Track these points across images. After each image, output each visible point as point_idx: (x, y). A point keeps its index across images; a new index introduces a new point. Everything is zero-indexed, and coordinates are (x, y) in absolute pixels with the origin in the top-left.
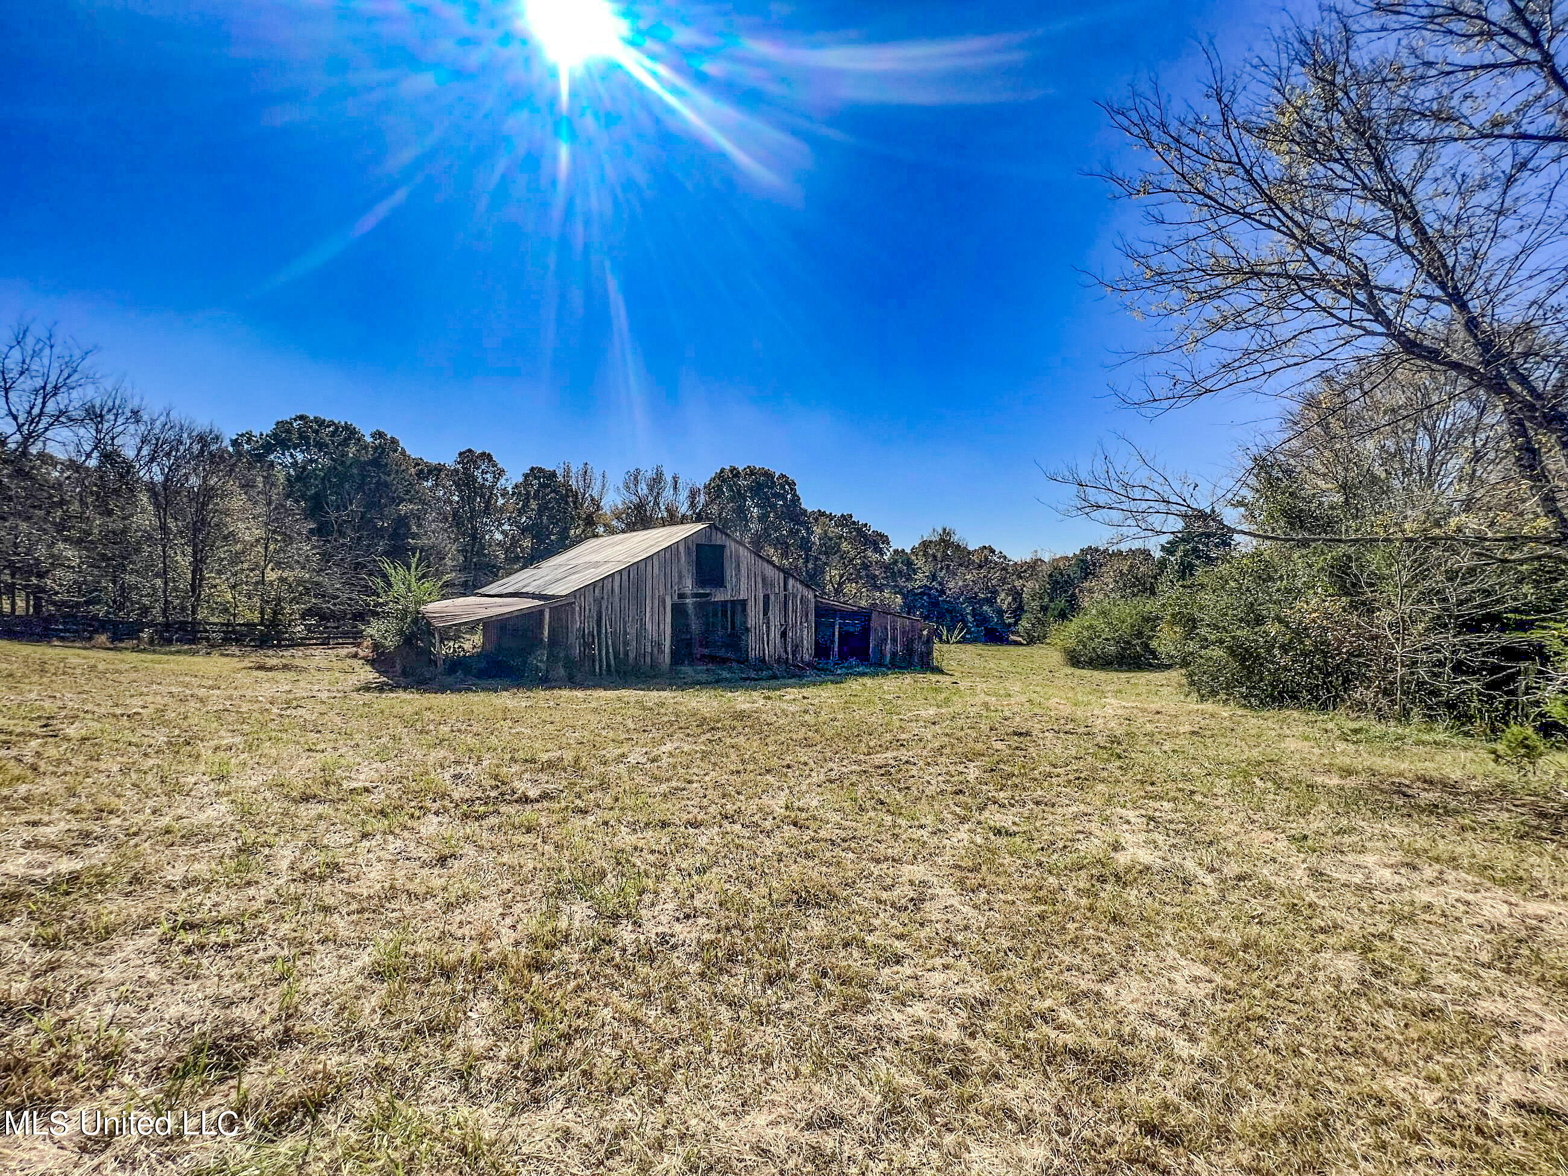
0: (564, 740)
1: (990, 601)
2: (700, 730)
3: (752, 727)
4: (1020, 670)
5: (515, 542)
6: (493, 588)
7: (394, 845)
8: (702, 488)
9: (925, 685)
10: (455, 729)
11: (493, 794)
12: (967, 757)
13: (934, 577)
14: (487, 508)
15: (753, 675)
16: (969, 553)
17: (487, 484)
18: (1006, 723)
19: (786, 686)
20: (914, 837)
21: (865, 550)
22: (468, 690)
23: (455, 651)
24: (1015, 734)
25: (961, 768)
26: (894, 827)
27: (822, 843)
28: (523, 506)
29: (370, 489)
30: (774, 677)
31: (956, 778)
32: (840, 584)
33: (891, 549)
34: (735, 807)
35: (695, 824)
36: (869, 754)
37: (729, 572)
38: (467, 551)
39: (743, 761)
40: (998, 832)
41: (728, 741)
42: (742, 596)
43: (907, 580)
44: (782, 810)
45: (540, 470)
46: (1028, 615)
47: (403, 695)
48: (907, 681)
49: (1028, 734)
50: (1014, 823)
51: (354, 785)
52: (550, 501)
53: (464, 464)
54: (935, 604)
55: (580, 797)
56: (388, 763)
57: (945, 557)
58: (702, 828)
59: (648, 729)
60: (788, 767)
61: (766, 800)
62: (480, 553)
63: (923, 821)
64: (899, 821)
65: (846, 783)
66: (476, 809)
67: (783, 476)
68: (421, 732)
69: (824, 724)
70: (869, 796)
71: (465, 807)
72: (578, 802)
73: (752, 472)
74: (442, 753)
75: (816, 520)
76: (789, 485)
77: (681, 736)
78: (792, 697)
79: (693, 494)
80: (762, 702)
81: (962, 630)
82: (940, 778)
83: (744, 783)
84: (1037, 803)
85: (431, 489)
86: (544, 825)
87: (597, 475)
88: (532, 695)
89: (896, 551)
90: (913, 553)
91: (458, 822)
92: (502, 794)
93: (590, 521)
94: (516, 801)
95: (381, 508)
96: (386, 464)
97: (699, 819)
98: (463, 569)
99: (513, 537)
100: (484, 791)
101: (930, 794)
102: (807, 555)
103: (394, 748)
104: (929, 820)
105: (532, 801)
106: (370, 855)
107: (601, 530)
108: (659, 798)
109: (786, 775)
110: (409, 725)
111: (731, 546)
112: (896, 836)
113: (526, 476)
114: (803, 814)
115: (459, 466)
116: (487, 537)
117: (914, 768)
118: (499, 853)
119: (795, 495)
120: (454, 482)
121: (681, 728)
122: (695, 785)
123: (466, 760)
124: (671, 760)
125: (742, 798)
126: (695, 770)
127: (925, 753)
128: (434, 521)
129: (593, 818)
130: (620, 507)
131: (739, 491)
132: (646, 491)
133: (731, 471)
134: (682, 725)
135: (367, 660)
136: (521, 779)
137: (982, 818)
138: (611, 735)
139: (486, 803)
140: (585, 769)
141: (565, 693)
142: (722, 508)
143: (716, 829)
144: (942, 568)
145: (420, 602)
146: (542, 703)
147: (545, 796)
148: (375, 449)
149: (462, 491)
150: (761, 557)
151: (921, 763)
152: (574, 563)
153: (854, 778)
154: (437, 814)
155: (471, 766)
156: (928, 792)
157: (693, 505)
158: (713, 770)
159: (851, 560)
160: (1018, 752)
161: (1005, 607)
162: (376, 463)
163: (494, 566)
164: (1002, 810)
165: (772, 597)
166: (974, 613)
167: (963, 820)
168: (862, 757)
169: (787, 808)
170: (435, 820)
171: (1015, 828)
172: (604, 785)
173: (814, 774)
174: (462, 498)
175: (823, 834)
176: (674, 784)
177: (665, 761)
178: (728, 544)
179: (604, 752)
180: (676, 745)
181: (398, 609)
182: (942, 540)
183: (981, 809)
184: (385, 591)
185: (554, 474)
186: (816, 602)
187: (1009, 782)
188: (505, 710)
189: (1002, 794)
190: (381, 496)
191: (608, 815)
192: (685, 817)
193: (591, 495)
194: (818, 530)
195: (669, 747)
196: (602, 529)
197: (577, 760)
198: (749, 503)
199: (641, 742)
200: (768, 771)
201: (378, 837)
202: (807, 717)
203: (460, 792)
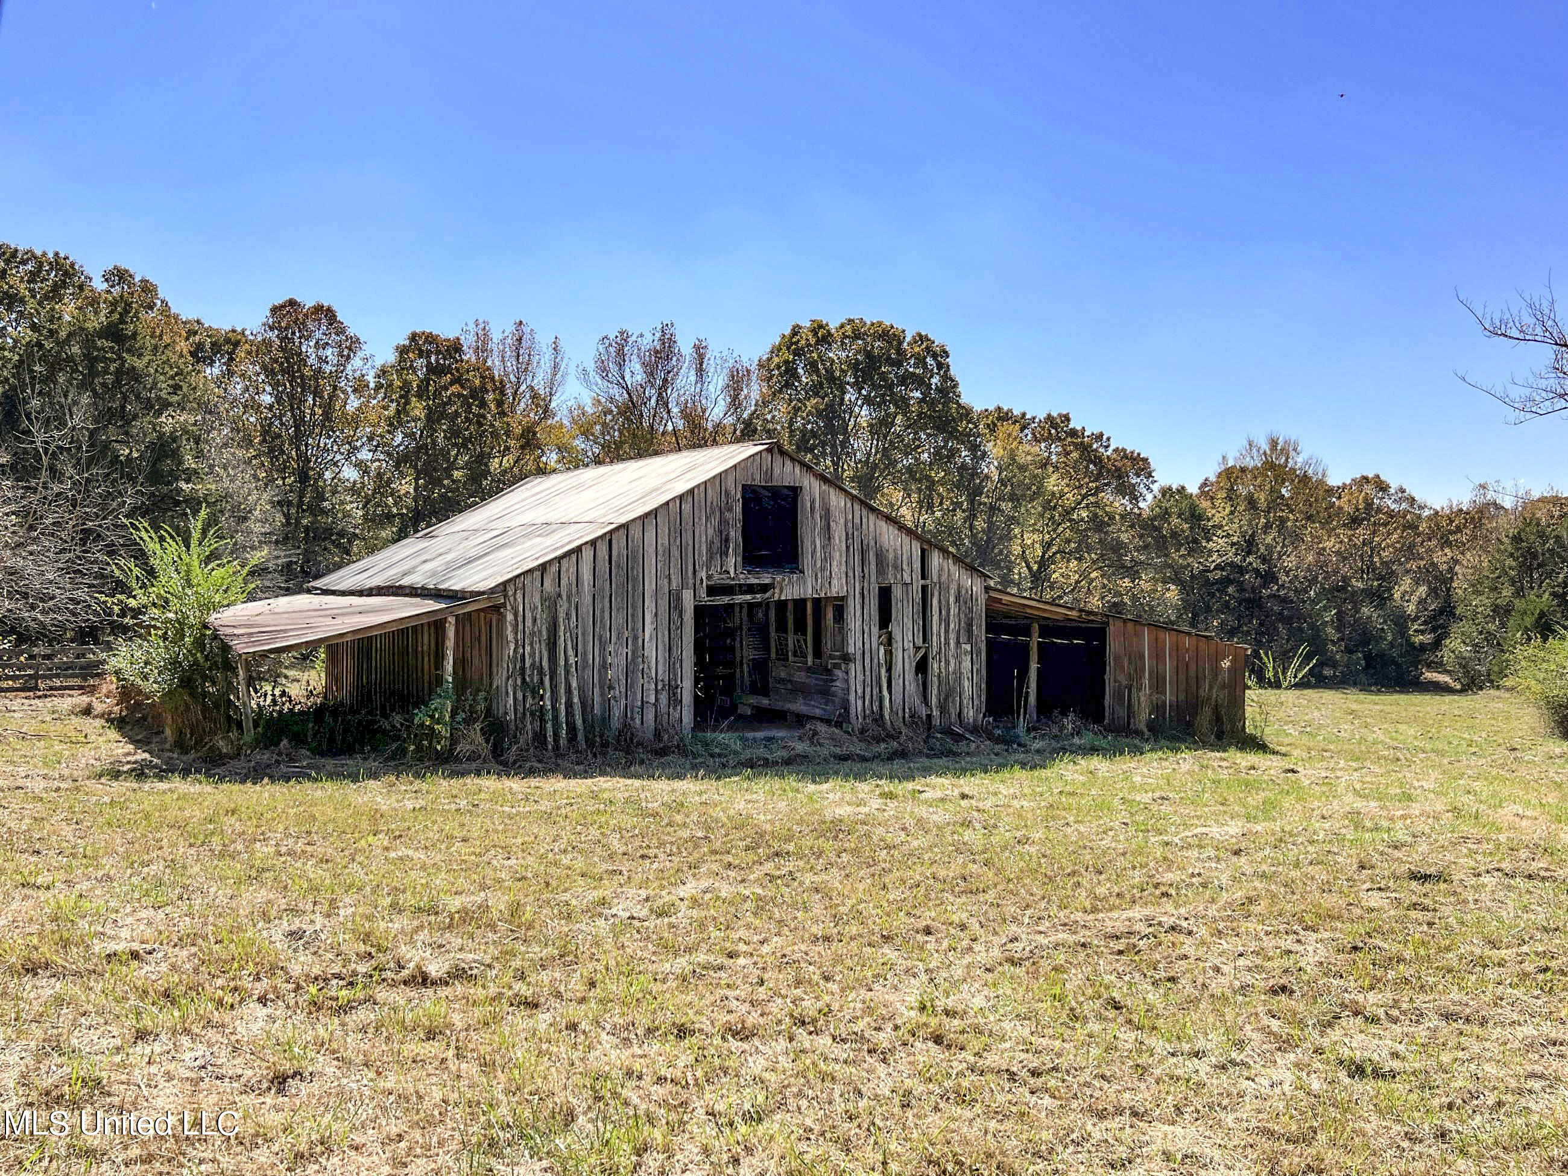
0: (489, 871)
1: (1380, 597)
2: (751, 857)
3: (855, 852)
4: (1439, 745)
5: (382, 484)
6: (346, 578)
7: (192, 1053)
8: (754, 367)
9: (1224, 775)
10: (283, 849)
11: (362, 968)
12: (1301, 921)
13: (1249, 545)
14: (327, 415)
15: (857, 748)
16: (1330, 491)
17: (328, 369)
18: (1397, 854)
19: (926, 772)
20: (1179, 1072)
21: (1098, 490)
22: (301, 776)
23: (274, 702)
24: (1414, 876)
25: (1288, 943)
26: (1140, 1052)
27: (989, 1077)
28: (398, 412)
29: (104, 385)
30: (902, 754)
31: (1276, 963)
32: (1043, 563)
33: (1155, 487)
34: (820, 1004)
35: (742, 1033)
36: (1094, 910)
37: (810, 540)
38: (289, 504)
39: (836, 919)
40: (1358, 1070)
41: (808, 878)
42: (837, 588)
43: (1191, 552)
44: (913, 1013)
45: (430, 338)
46: (1465, 626)
47: (178, 785)
48: (1185, 767)
49: (1439, 877)
50: (1395, 1055)
51: (112, 947)
52: (450, 402)
53: (280, 329)
54: (1253, 604)
55: (522, 977)
56: (168, 910)
57: (1276, 501)
58: (756, 1041)
59: (651, 852)
60: (928, 931)
61: (881, 993)
62: (315, 509)
63: (1200, 1044)
64: (1152, 1041)
65: (1045, 966)
66: (333, 994)
67: (921, 338)
68: (222, 855)
69: (1004, 848)
70: (1090, 992)
71: (313, 990)
72: (519, 987)
73: (855, 331)
74: (262, 895)
75: (992, 428)
76: (935, 356)
77: (715, 867)
78: (939, 794)
79: (736, 382)
80: (876, 803)
81: (1308, 658)
82: (1241, 962)
83: (838, 960)
84: (1448, 1017)
85: (218, 382)
86: (459, 1025)
87: (543, 341)
88: (425, 787)
89: (1166, 492)
90: (1203, 493)
91: (301, 1016)
92: (378, 969)
93: (529, 440)
94: (405, 983)
95: (127, 420)
96: (135, 334)
97: (748, 1024)
98: (285, 539)
99: (380, 475)
100: (346, 962)
101: (1218, 992)
102: (972, 502)
103: (173, 885)
104: (1214, 1042)
105: (432, 984)
106: (153, 1069)
107: (552, 458)
108: (672, 984)
109: (921, 948)
110: (198, 841)
111: (812, 487)
112: (1142, 1070)
113: (402, 351)
114: (956, 1022)
115: (273, 335)
116: (328, 475)
117: (1189, 941)
118: (379, 1073)
119: (946, 377)
120: (264, 368)
121: (714, 852)
122: (741, 961)
123: (309, 907)
124: (694, 913)
125: (833, 987)
126: (742, 933)
127: (1212, 912)
128: (225, 445)
129: (547, 1017)
130: (590, 410)
131: (830, 372)
132: (640, 377)
133: (814, 331)
134: (717, 845)
135: (110, 720)
136: (412, 942)
137: (1326, 1042)
138: (579, 864)
139: (351, 984)
140: (530, 927)
141: (490, 783)
142: (797, 410)
143: (782, 1043)
144: (1268, 526)
145: (211, 607)
146: (445, 803)
147: (458, 974)
148: (114, 304)
149: (278, 384)
150: (873, 509)
151: (1203, 932)
152: (501, 526)
153: (1061, 958)
154: (263, 1000)
155: (319, 920)
156: (1215, 988)
157: (735, 403)
158: (778, 934)
159: (1068, 512)
160: (1413, 914)
161: (1411, 609)
162: (113, 332)
163: (342, 534)
164: (1373, 1029)
165: (897, 592)
166: (1340, 622)
167: (1285, 1044)
168: (1079, 916)
169: (923, 1008)
170: (262, 1012)
171: (1396, 1065)
172: (567, 957)
173: (977, 947)
174: (279, 399)
175: (992, 1060)
176: (701, 957)
177: (684, 915)
178: (806, 484)
179: (567, 896)
180: (705, 883)
181: (168, 621)
182: (1269, 465)
183: (1326, 1025)
184: (143, 586)
185: (456, 347)
186: (990, 600)
187: (1391, 975)
188: (376, 816)
189: (1373, 998)
190: (125, 398)
191: (575, 1012)
192: (723, 1018)
193: (532, 388)
194: (995, 450)
195: (689, 889)
196: (554, 456)
197: (515, 909)
198: (850, 396)
199: (637, 878)
200: (887, 939)
201: (163, 1037)
202: (968, 835)
203: (301, 964)
